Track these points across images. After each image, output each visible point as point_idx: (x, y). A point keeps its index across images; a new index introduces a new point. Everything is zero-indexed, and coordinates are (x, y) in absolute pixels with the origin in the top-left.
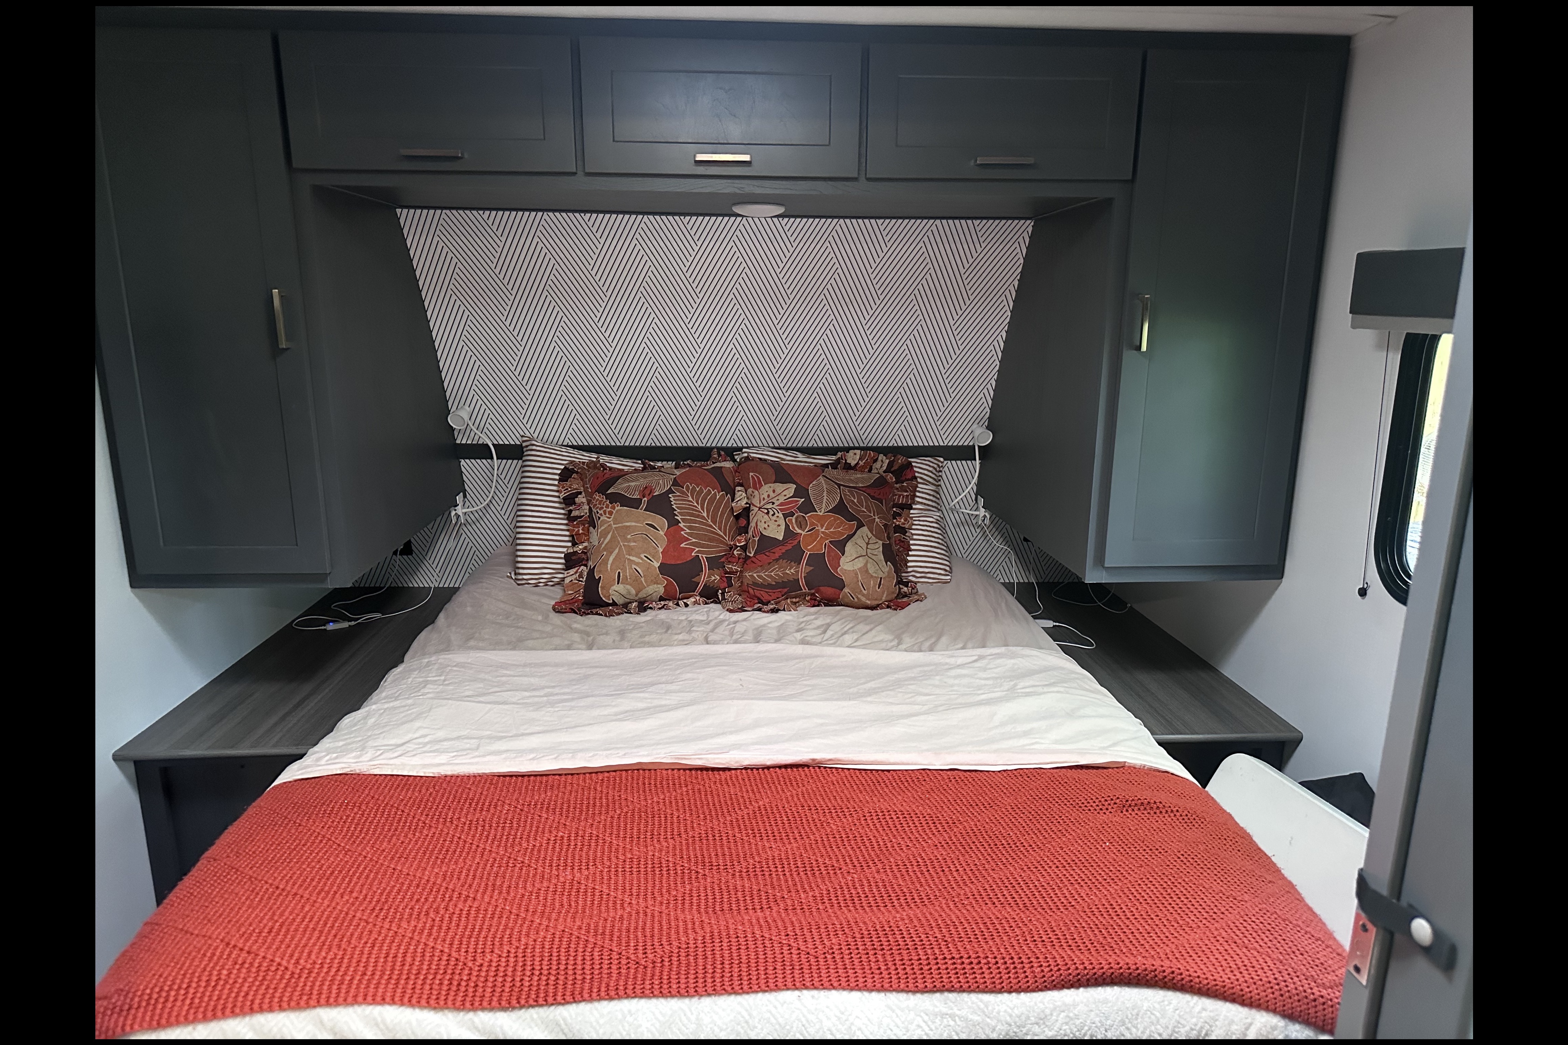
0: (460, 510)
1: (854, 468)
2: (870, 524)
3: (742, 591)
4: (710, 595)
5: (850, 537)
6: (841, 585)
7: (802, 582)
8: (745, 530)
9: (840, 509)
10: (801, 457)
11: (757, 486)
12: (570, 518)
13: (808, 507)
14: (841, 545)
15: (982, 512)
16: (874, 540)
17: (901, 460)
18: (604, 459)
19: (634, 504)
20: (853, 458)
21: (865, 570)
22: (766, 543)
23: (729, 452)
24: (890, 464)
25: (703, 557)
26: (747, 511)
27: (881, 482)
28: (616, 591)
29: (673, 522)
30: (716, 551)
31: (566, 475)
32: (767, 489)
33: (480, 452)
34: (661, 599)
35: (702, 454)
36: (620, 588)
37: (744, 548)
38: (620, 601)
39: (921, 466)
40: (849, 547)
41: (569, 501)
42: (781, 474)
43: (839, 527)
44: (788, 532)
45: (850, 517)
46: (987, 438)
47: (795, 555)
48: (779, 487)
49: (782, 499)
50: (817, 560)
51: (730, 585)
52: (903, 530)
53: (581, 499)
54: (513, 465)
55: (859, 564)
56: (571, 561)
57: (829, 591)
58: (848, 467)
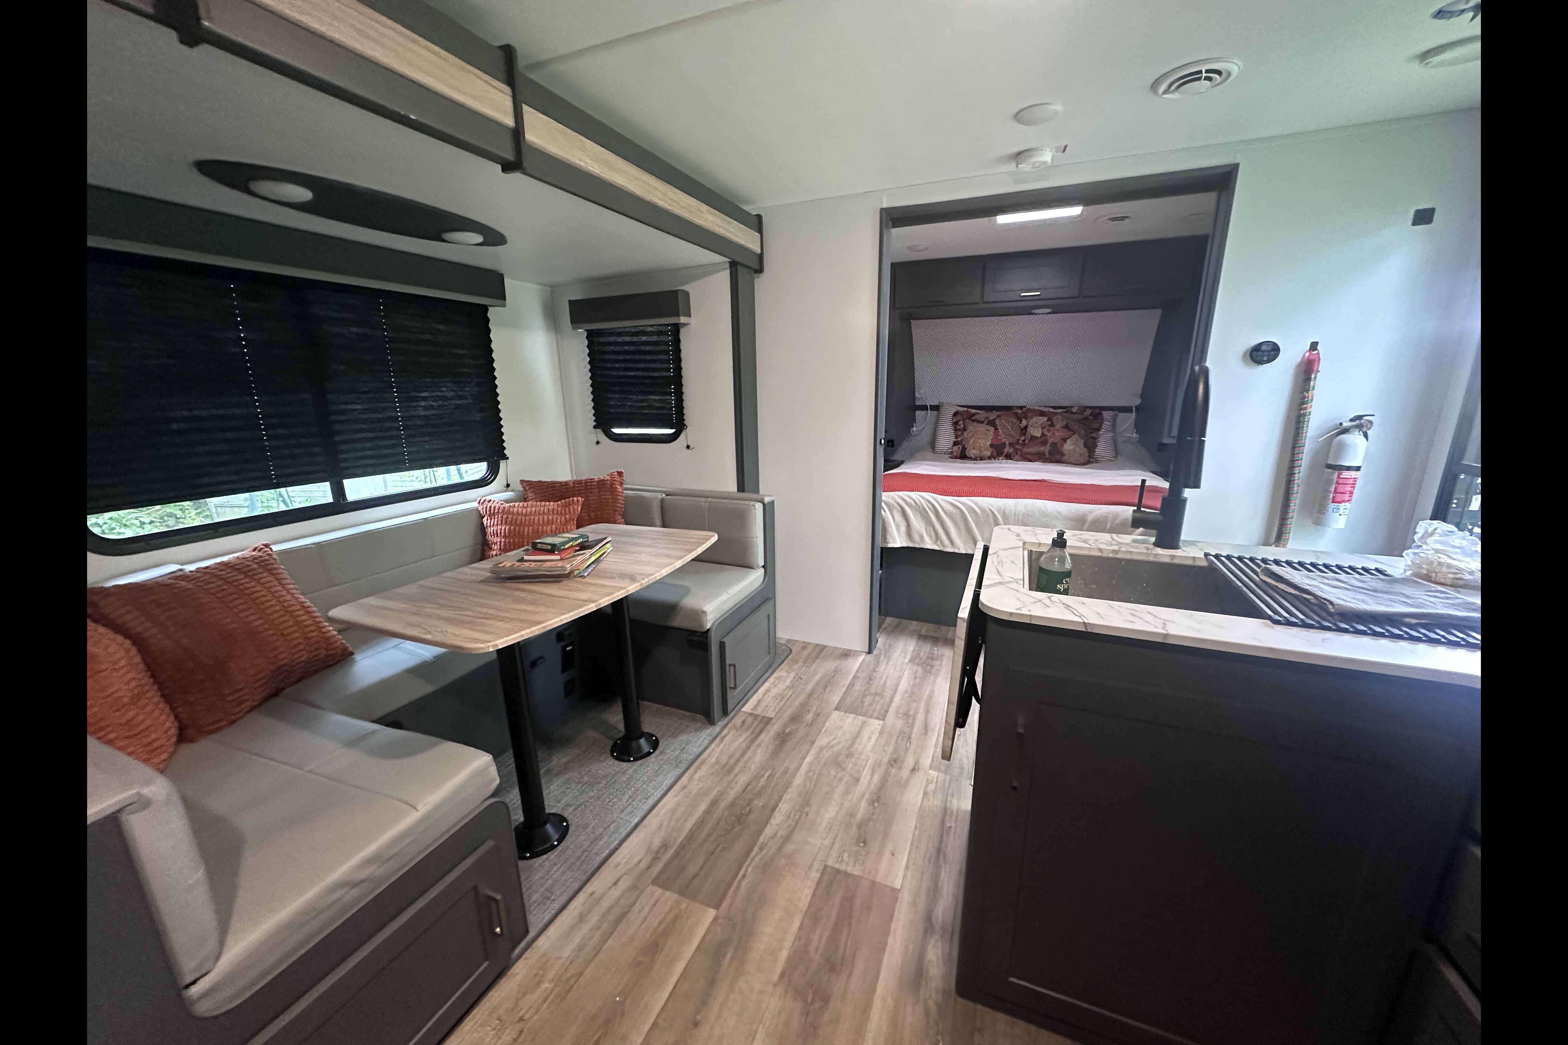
0: (914, 429)
1: (1076, 413)
2: (1079, 434)
3: (1021, 456)
4: (1008, 457)
5: (1069, 437)
6: (1063, 455)
7: (1047, 453)
8: (1025, 434)
9: (1066, 427)
10: (1052, 410)
11: (1031, 418)
12: (956, 430)
13: (1052, 425)
14: (1065, 440)
15: (1135, 435)
16: (1080, 439)
17: (1097, 411)
18: (970, 410)
19: (982, 422)
20: (1074, 410)
21: (1074, 450)
22: (1033, 438)
23: (1021, 408)
24: (1092, 413)
25: (1007, 442)
26: (1026, 427)
27: (1086, 419)
28: (971, 453)
29: (996, 429)
30: (1012, 440)
31: (955, 414)
32: (1035, 419)
33: (924, 408)
34: (989, 457)
35: (1009, 408)
36: (974, 451)
37: (1024, 441)
38: (973, 457)
39: (1106, 415)
40: (1068, 441)
41: (956, 424)
42: (1042, 414)
43: (1065, 433)
44: (1043, 434)
45: (1070, 430)
46: (1138, 402)
47: (1045, 443)
48: (1040, 418)
49: (1041, 422)
50: (1054, 444)
51: (1017, 454)
52: (1094, 438)
53: (961, 422)
54: (935, 413)
55: (1072, 447)
56: (955, 444)
57: (1058, 457)
58: (1072, 413)
